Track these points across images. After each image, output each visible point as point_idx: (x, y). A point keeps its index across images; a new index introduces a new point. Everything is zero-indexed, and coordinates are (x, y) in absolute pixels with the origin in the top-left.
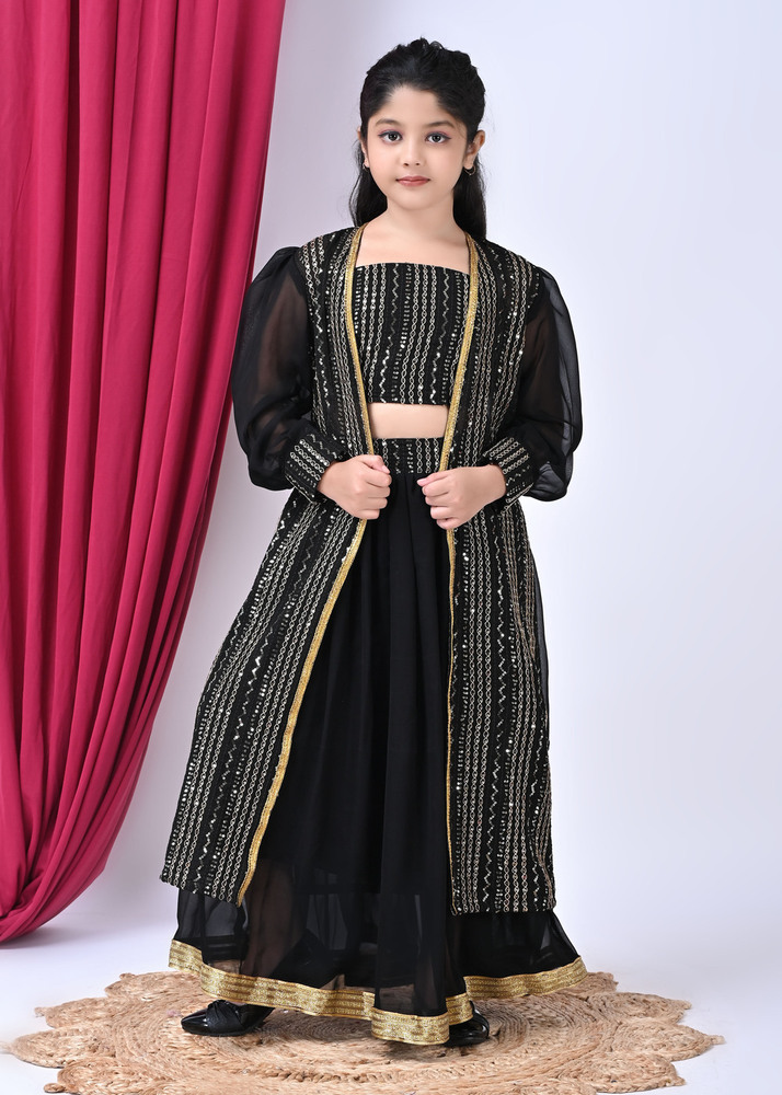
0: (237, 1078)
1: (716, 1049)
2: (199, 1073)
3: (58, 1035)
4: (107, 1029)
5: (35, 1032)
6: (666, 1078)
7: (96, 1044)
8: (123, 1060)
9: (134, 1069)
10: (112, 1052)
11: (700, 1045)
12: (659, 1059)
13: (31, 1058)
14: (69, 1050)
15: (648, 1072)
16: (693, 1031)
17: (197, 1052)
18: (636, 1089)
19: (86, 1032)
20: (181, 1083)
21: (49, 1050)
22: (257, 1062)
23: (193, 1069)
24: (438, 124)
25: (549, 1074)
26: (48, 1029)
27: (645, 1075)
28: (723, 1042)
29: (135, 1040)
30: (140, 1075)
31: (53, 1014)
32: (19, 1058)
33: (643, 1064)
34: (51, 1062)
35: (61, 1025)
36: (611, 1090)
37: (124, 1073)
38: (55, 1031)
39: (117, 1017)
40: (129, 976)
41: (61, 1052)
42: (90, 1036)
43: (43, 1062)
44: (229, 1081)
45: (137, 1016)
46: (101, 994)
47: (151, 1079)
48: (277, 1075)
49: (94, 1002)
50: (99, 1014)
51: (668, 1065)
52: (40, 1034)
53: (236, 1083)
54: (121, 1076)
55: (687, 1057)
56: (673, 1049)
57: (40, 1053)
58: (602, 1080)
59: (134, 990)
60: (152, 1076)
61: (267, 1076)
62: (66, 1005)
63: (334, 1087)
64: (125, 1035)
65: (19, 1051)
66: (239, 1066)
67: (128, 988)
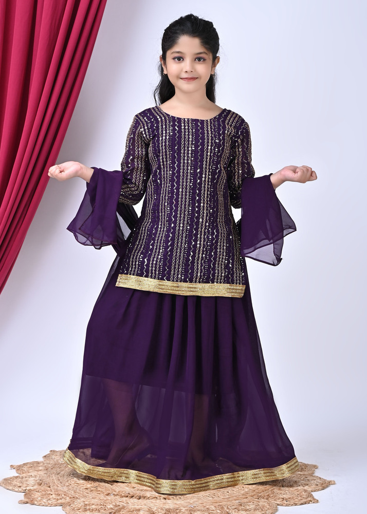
0: (109, 498)
1: (332, 487)
2: (91, 495)
3: (22, 478)
4: (46, 475)
5: (12, 476)
6: (309, 499)
7: (41, 482)
8: (54, 489)
9: (60, 493)
10: (48, 485)
11: (325, 485)
12: (305, 491)
13: (11, 488)
14: (28, 484)
15: (301, 496)
16: (320, 478)
17: (89, 486)
18: (296, 505)
19: (35, 476)
20: (83, 500)
21: (19, 484)
22: (117, 491)
23: (88, 493)
24: (200, 53)
25: (254, 497)
26: (17, 475)
27: (300, 498)
28: (334, 484)
29: (59, 480)
30: (63, 495)
31: (19, 468)
32: (5, 488)
33: (298, 493)
34: (20, 489)
35: (23, 473)
36: (284, 505)
37: (55, 494)
38: (21, 476)
39: (49, 469)
40: (54, 451)
41: (25, 485)
42: (38, 478)
43: (17, 489)
44: (105, 499)
45: (58, 469)
46: (41, 459)
47: (68, 498)
48: (127, 497)
49: (38, 463)
50: (40, 468)
51: (309, 493)
52: (14, 477)
53: (108, 500)
54: (54, 496)
55: (318, 490)
56: (312, 486)
57: (15, 486)
58: (280, 500)
59: (56, 458)
60: (68, 496)
61: (122, 497)
62: (24, 464)
63: (154, 502)
64: (54, 478)
65: (5, 484)
66: (109, 492)
67: (53, 457)
